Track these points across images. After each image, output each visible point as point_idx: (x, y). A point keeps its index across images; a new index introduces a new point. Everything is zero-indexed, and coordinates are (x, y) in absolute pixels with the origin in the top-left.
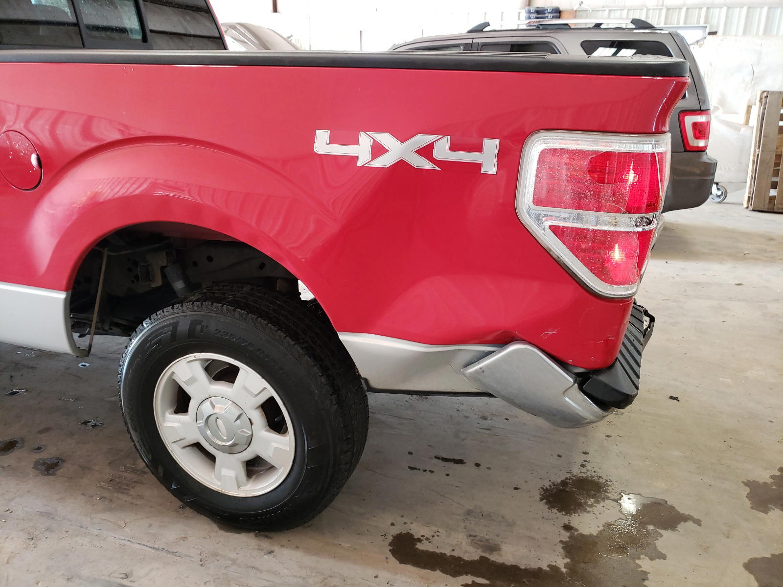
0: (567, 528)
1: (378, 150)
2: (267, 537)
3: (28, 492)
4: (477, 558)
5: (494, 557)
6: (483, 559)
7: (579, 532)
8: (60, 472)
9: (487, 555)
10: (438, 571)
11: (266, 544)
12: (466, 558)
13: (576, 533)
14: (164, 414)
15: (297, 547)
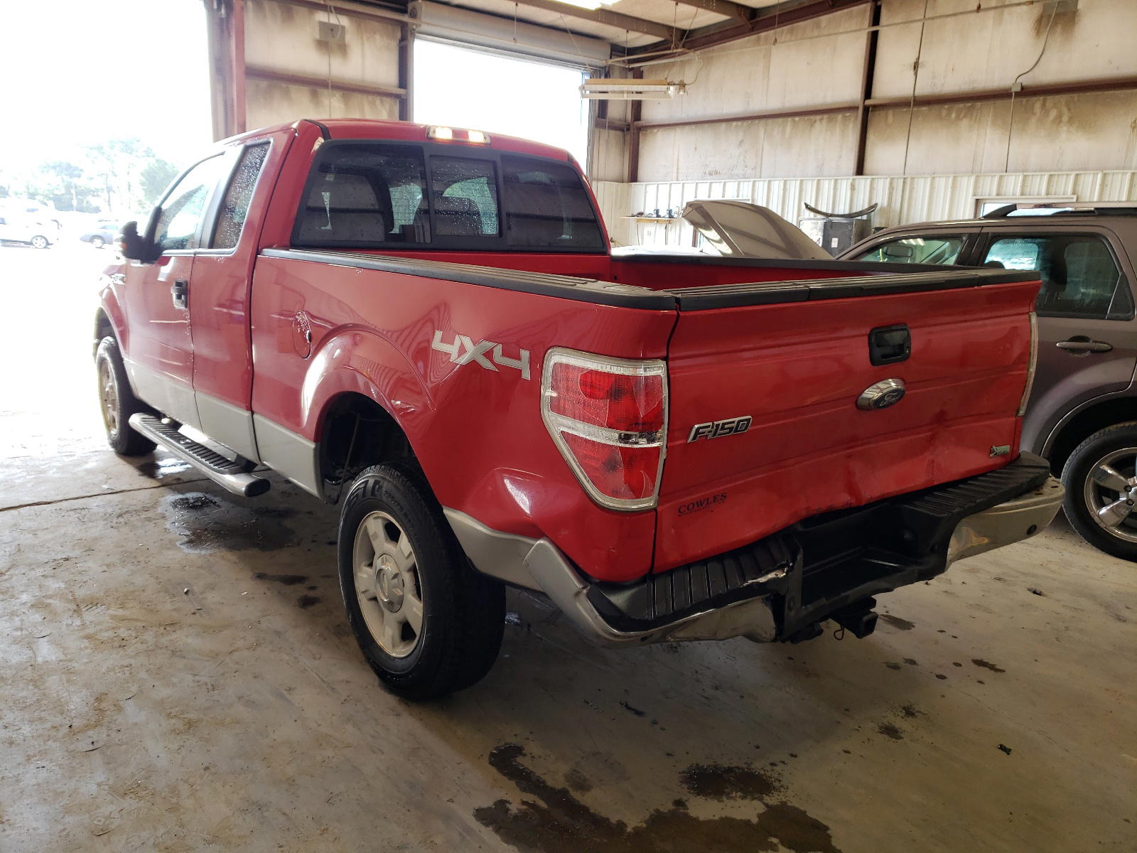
0: (679, 803)
1: (462, 350)
2: (406, 704)
3: (280, 614)
4: (559, 786)
5: (576, 795)
6: (564, 792)
7: (686, 811)
8: (311, 608)
9: (570, 789)
10: (514, 782)
11: (400, 708)
12: (550, 783)
13: (682, 811)
14: (360, 565)
15: (420, 720)
